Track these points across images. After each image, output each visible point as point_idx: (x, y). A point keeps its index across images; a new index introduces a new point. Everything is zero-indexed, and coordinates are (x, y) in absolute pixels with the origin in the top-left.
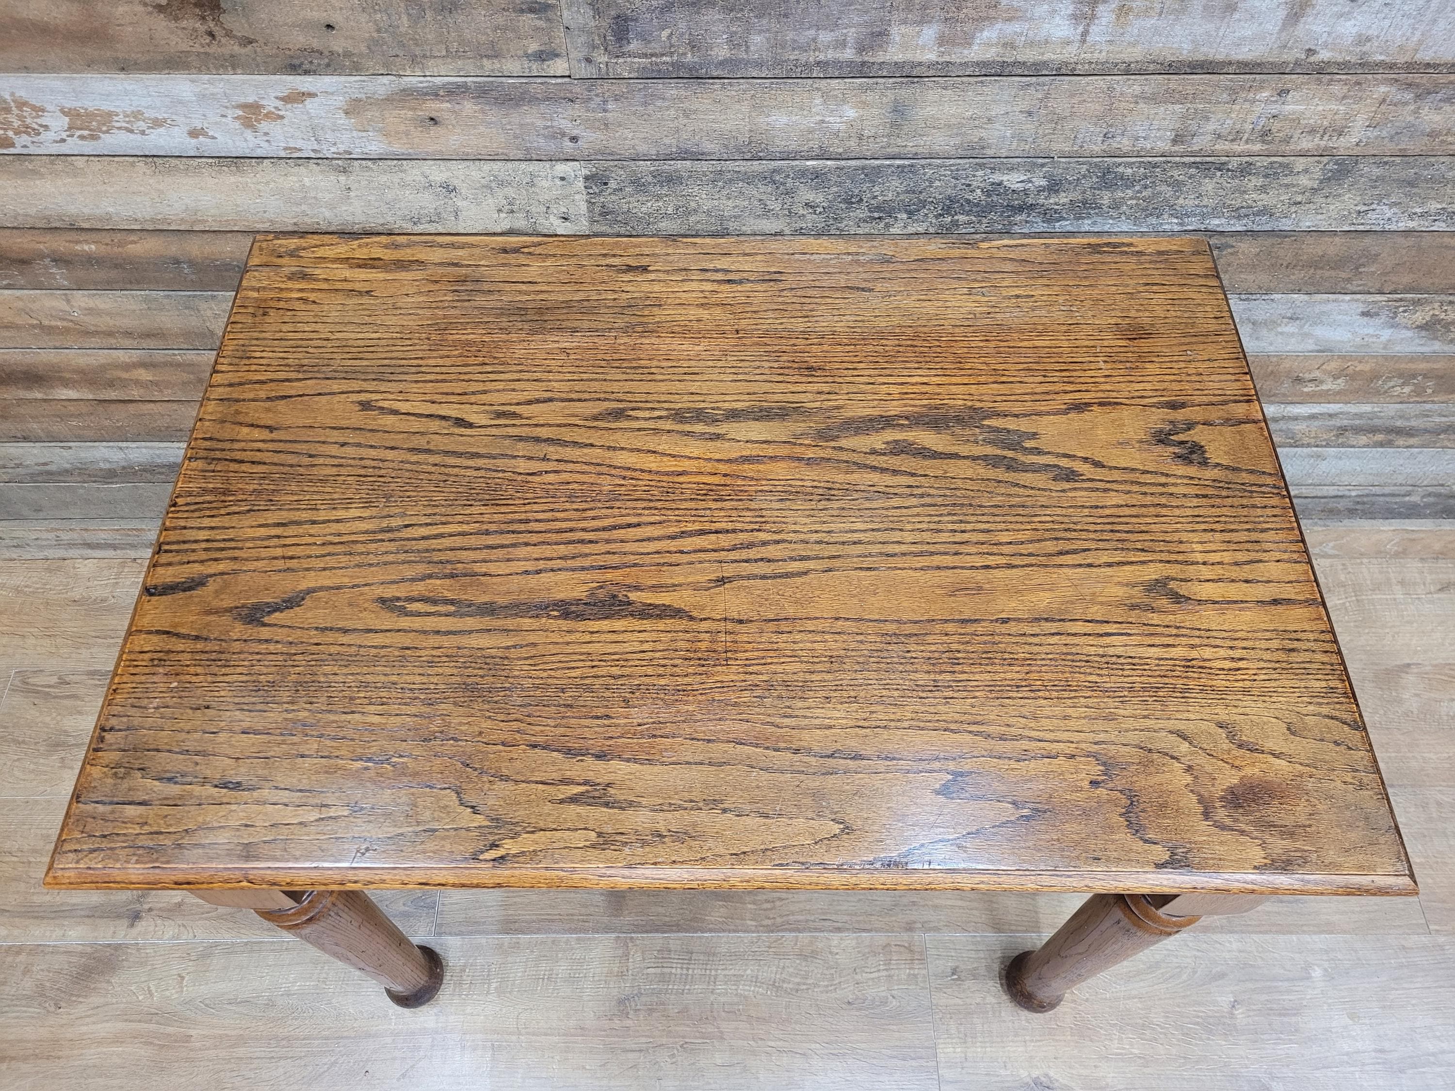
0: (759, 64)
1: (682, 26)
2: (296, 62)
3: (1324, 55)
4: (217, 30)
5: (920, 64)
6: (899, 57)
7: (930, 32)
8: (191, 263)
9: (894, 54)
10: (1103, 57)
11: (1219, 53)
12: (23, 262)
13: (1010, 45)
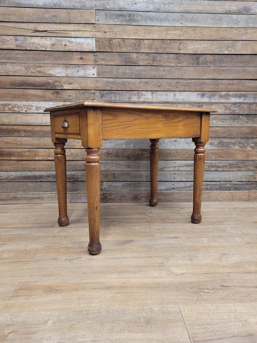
0: (117, 101)
1: (109, 96)
2: (65, 100)
3: (179, 101)
4: (58, 96)
5: (136, 101)
6: (133, 100)
7: (136, 97)
8: (42, 131)
9: (132, 100)
10: (155, 101)
11: (168, 101)
12: (19, 131)
13: (145, 99)
